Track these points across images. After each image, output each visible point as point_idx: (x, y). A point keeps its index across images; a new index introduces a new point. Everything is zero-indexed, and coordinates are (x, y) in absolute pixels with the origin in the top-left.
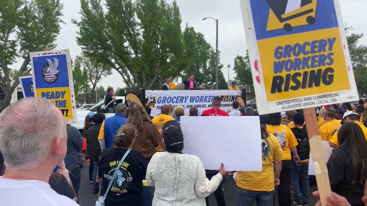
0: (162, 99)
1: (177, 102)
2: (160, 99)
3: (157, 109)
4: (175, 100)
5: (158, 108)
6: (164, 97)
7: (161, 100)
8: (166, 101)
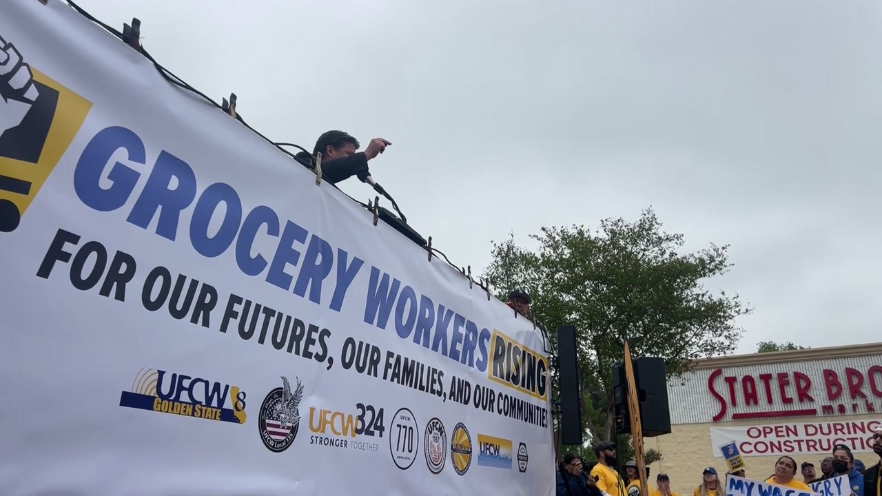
0: (145, 171)
1: (279, 278)
2: (121, 155)
3: (45, 271)
4: (265, 245)
5: (62, 269)
6: (168, 163)
7: (124, 178)
8: (186, 216)
